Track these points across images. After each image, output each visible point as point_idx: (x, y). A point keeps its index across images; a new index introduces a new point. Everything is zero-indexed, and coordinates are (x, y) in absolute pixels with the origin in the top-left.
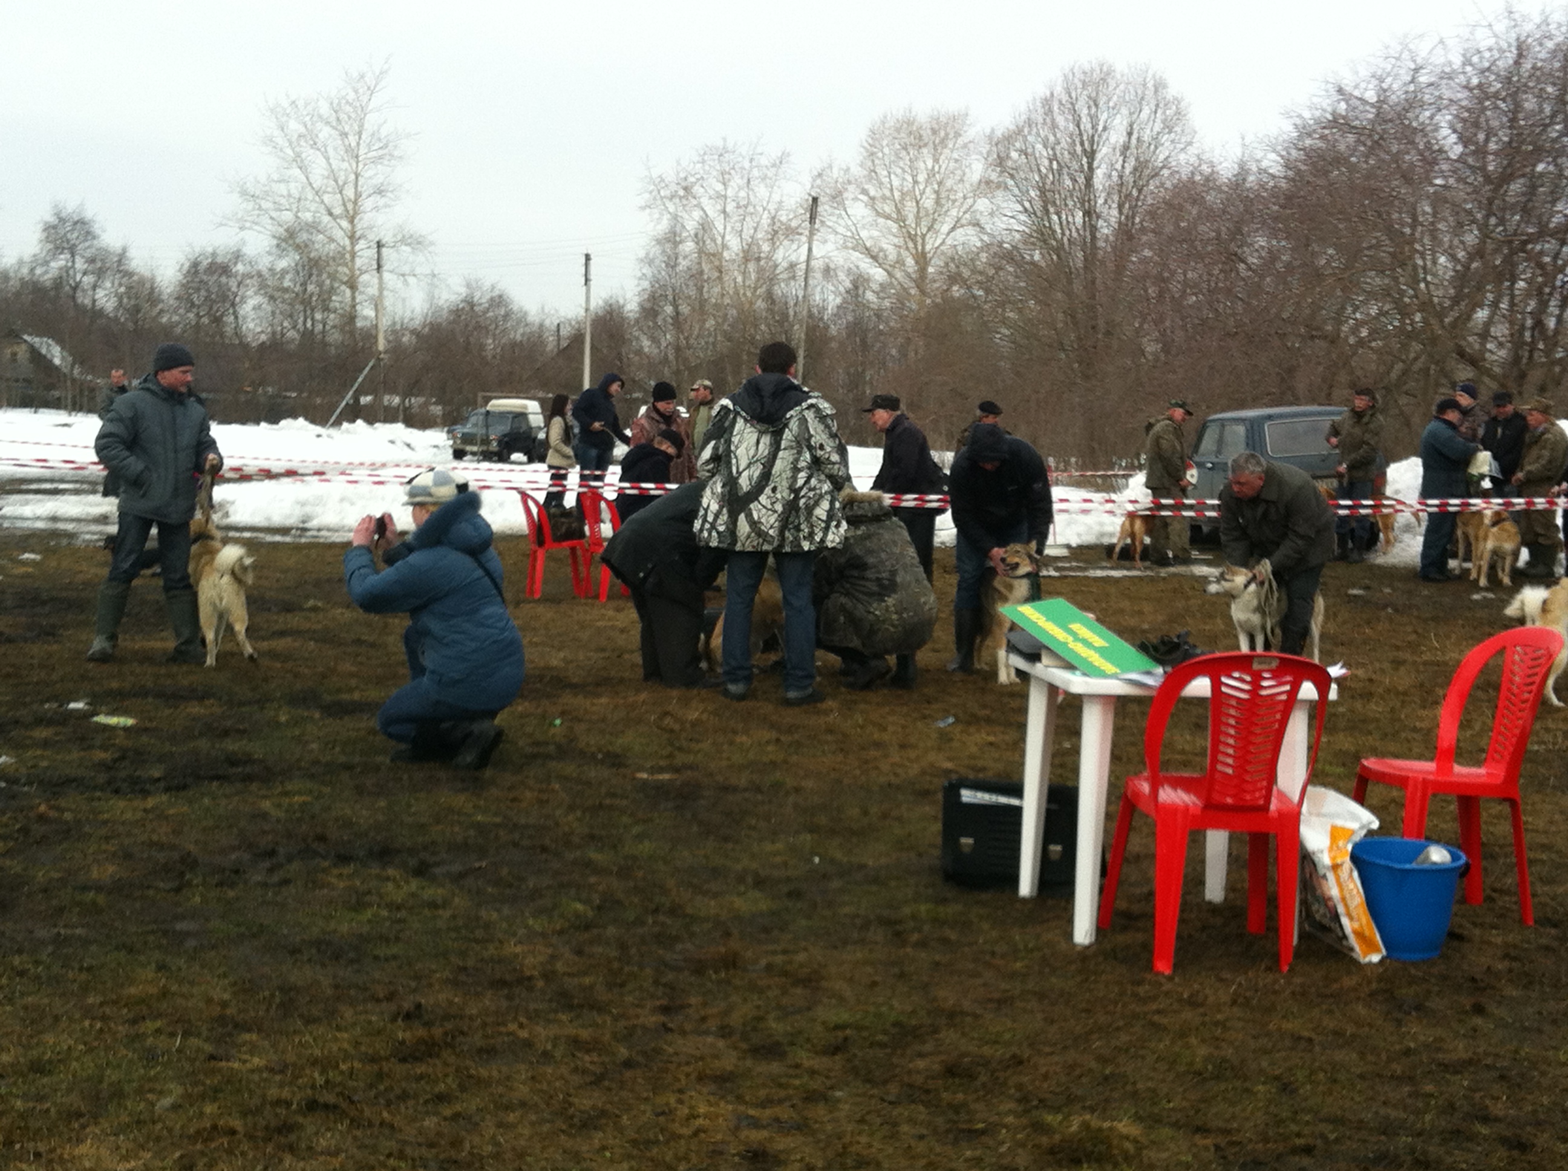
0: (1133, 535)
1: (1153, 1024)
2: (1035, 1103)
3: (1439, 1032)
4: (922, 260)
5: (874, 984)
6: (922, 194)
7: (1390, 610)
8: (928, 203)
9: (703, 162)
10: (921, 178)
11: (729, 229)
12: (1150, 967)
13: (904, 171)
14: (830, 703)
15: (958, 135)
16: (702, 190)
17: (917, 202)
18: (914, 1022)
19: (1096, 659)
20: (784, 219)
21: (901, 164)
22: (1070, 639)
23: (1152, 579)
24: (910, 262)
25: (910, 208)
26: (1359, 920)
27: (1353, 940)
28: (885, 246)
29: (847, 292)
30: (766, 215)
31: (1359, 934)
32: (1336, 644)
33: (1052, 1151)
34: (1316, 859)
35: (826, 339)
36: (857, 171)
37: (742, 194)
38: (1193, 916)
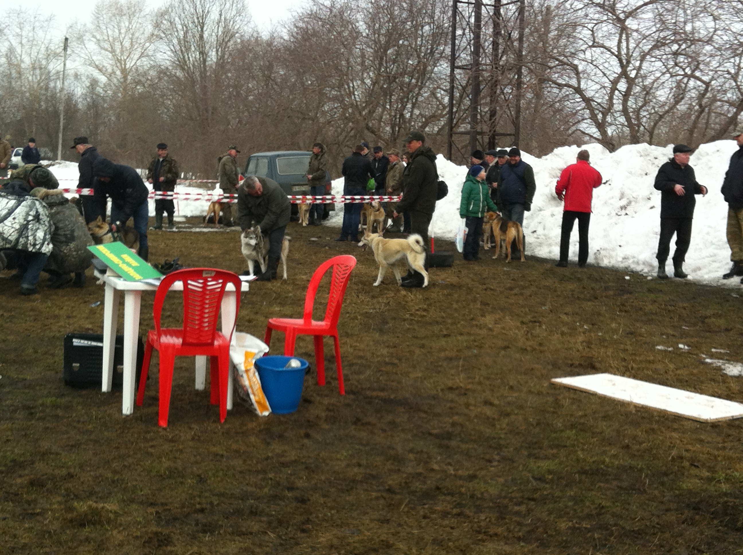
0: (214, 211)
1: (147, 453)
2: (72, 497)
3: (286, 448)
4: (124, 72)
5: (8, 440)
6: (123, 39)
7: (327, 248)
8: (127, 44)
9: (9, 17)
10: (123, 31)
11: (24, 52)
12: (157, 424)
13: (114, 27)
14: (37, 296)
15: (141, 11)
16: (8, 31)
17: (121, 43)
18: (22, 459)
19: (132, 273)
20: (53, 48)
21: (112, 23)
22: (121, 262)
23: (222, 233)
24: (118, 73)
25: (118, 47)
26: (258, 396)
27: (256, 406)
28: (106, 65)
29: (88, 87)
30: (43, 46)
31: (258, 402)
32: (298, 264)
33: (71, 521)
34: (238, 367)
35: (77, 110)
36: (90, 26)
37: (31, 34)
38: (186, 397)
